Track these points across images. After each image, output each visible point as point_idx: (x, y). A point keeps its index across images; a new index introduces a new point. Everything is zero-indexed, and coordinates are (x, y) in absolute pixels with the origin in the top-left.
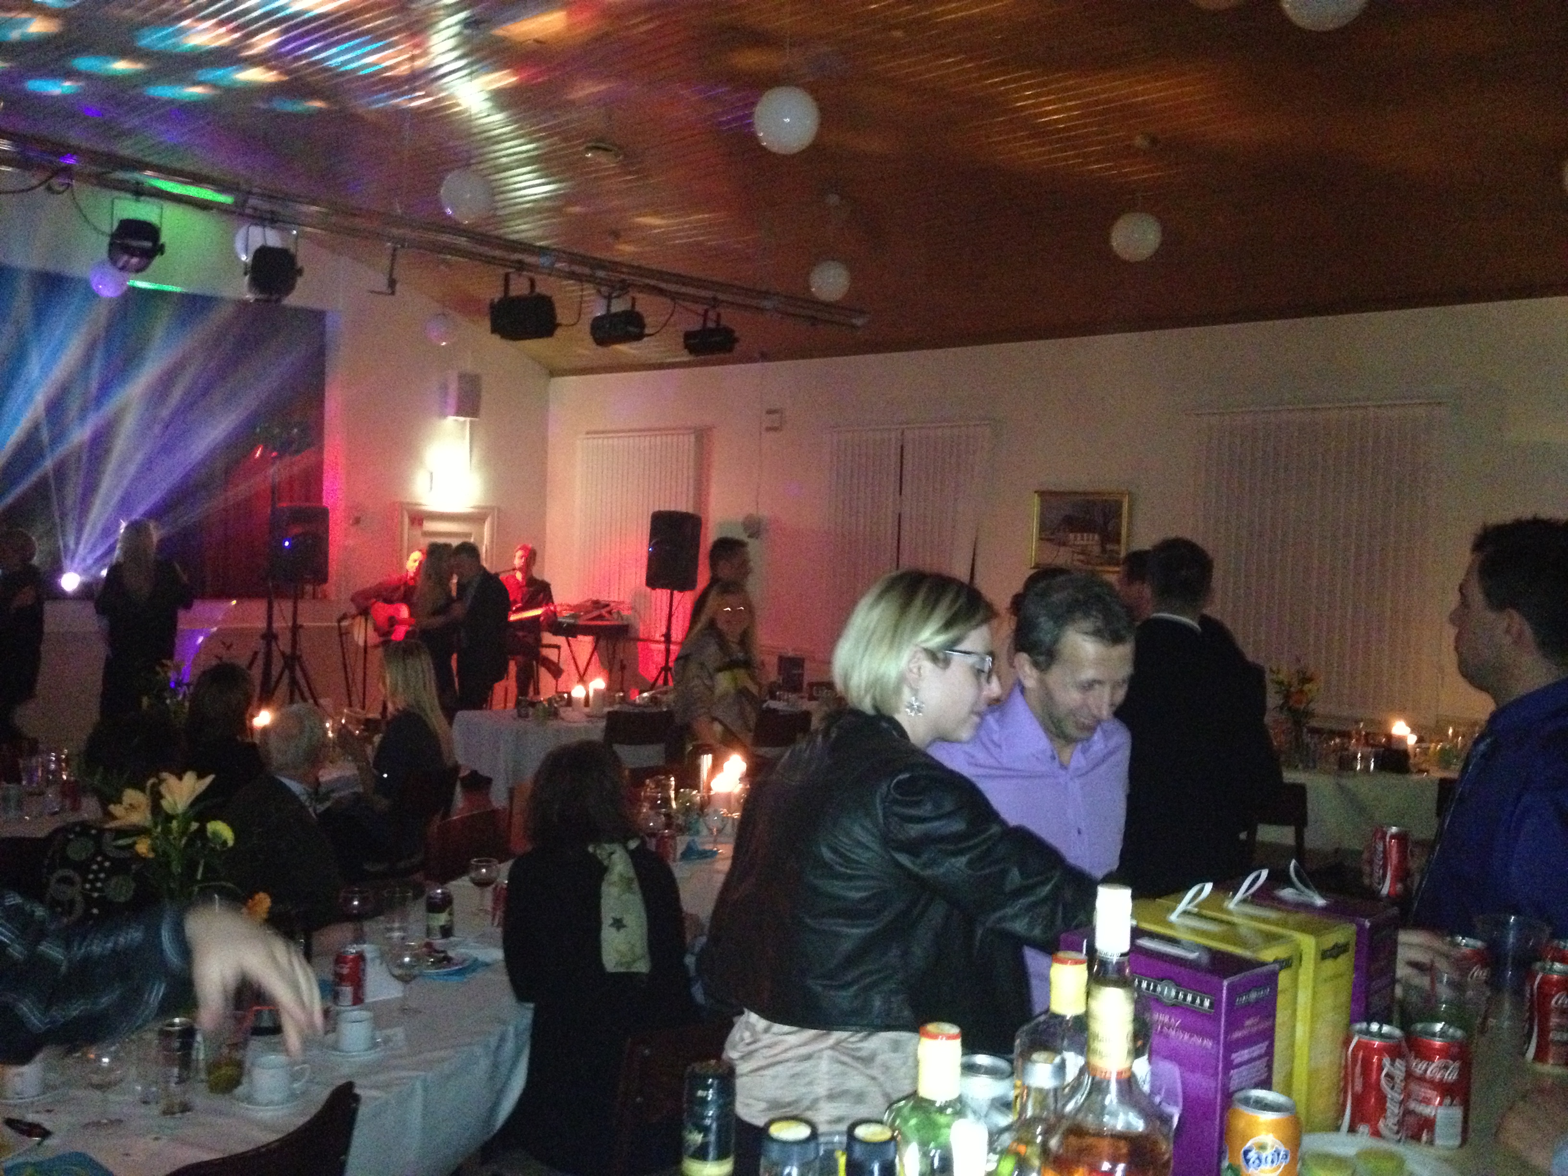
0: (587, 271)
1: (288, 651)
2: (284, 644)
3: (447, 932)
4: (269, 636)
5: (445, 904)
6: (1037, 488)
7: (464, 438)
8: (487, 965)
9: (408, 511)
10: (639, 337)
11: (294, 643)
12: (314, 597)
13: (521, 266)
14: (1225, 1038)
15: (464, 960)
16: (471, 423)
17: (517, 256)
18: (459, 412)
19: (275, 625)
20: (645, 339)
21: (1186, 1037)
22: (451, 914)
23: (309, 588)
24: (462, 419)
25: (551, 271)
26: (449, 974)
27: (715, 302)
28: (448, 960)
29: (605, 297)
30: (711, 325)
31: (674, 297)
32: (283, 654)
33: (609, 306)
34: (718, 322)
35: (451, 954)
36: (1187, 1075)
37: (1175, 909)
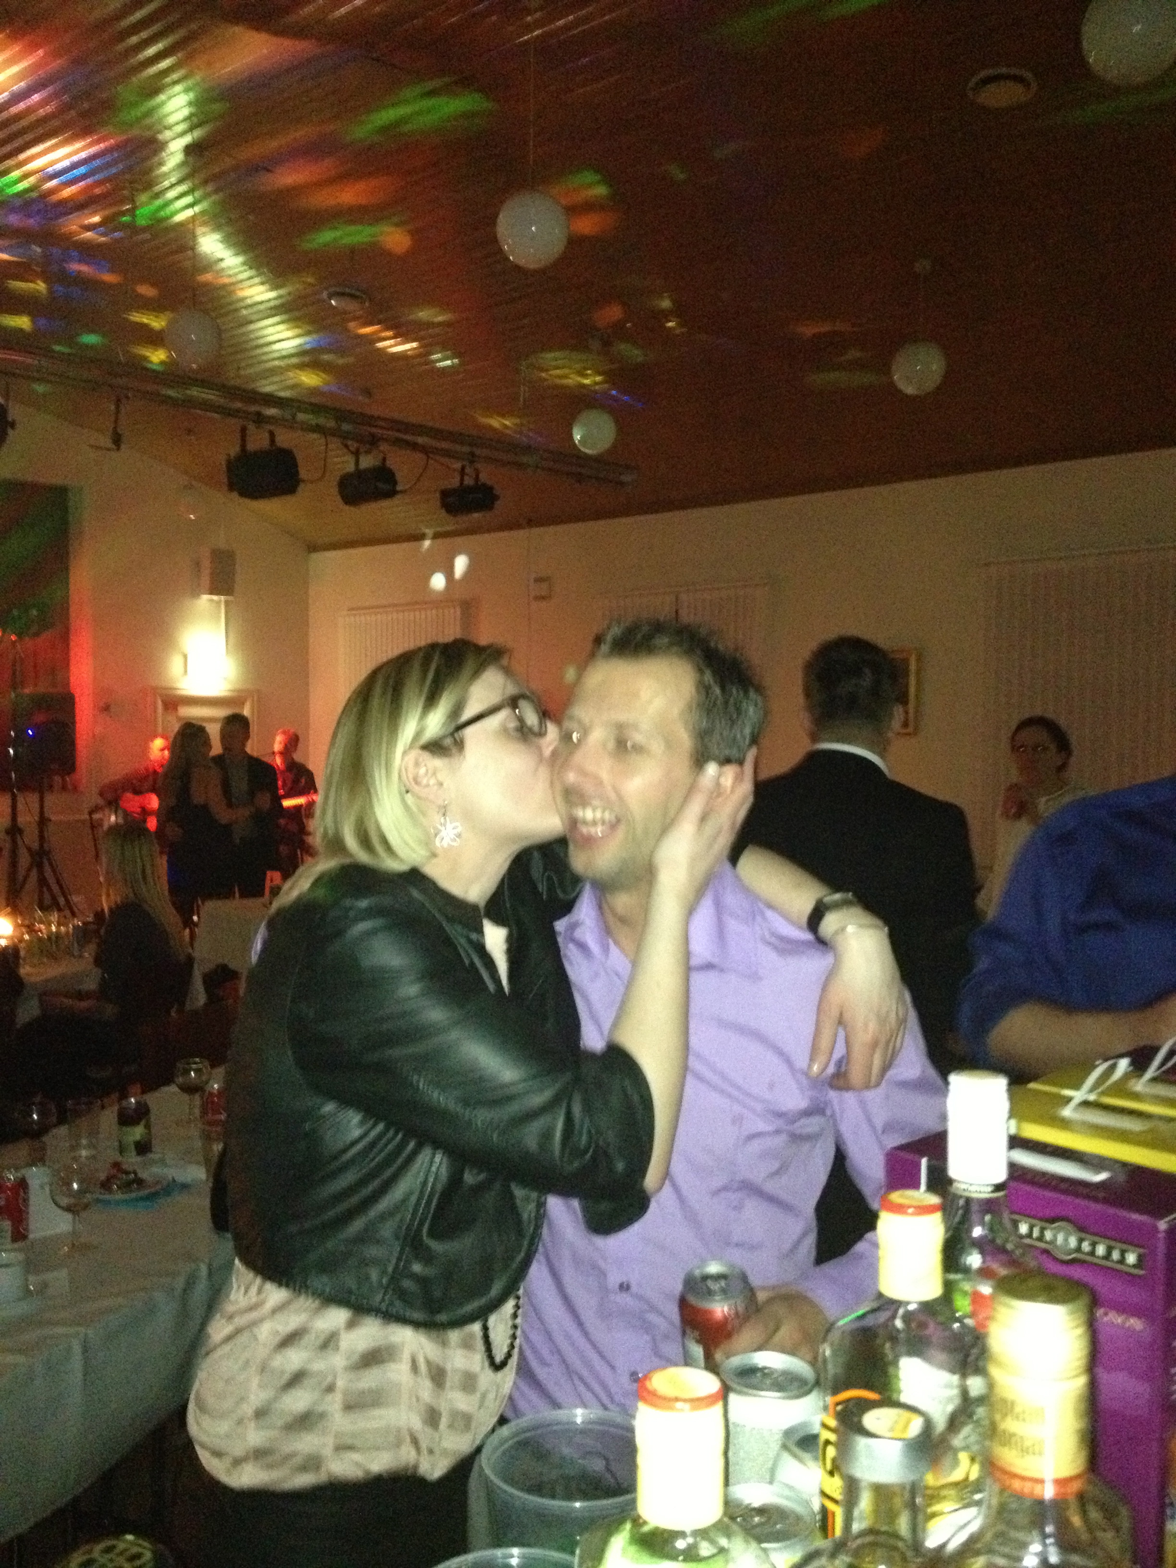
0: (331, 424)
1: (35, 846)
2: (31, 838)
3: (143, 1148)
4: (14, 831)
5: (141, 1114)
7: (219, 618)
8: (185, 1187)
9: (161, 696)
10: (391, 494)
11: (42, 838)
12: (64, 788)
13: (260, 419)
14: (1164, 1314)
15: (158, 1183)
16: (227, 603)
17: (253, 408)
18: (214, 590)
19: (21, 820)
20: (399, 496)
22: (148, 1126)
23: (57, 779)
24: (215, 598)
25: (291, 424)
26: (137, 1200)
27: (472, 458)
28: (140, 1182)
29: (352, 453)
30: (469, 481)
31: (425, 450)
32: (29, 849)
33: (357, 463)
34: (477, 478)
35: (144, 1175)
37: (1069, 1100)
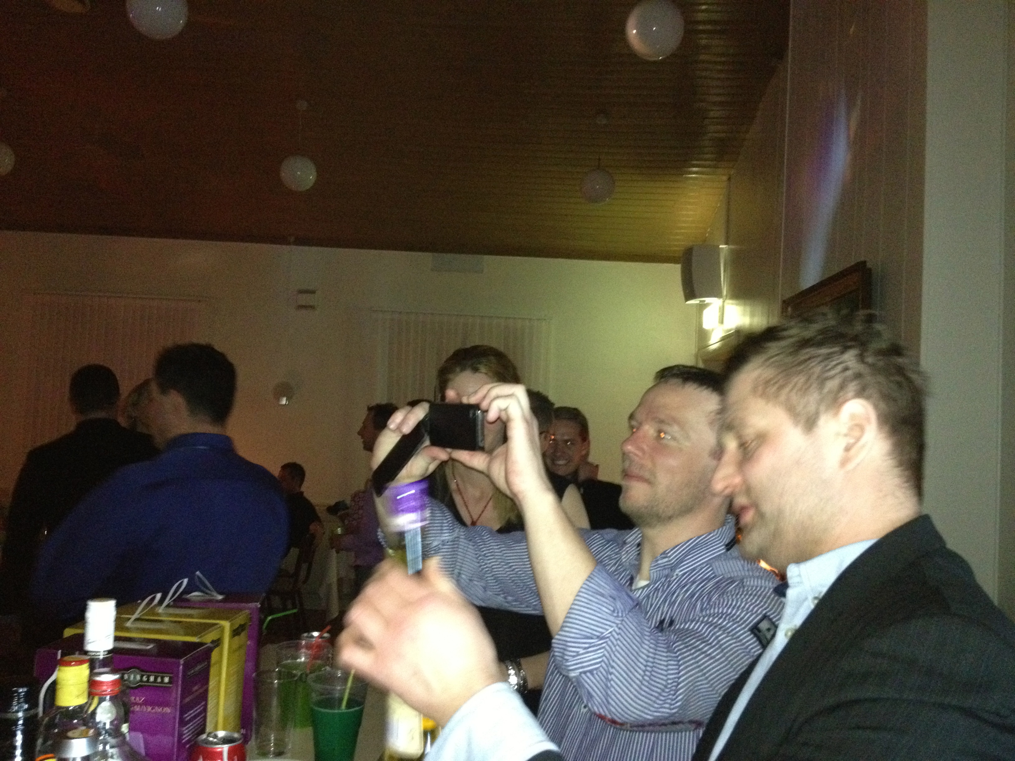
14: (181, 702)
21: (149, 709)
36: (150, 738)
37: (129, 619)
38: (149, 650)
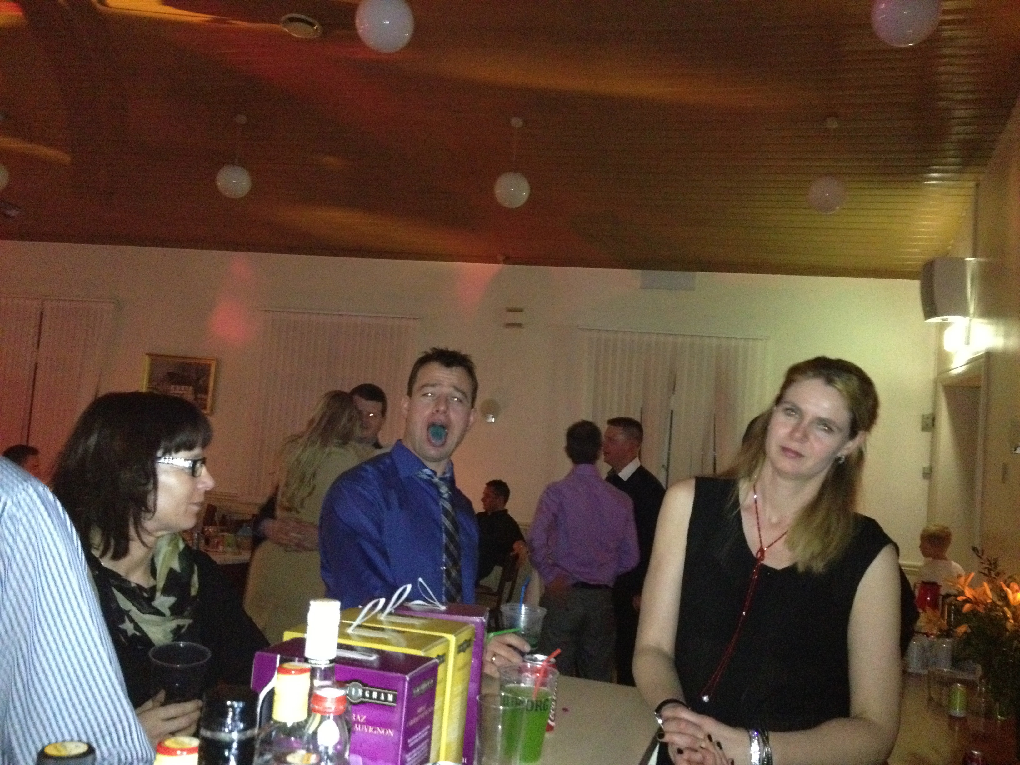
6: (148, 352)
14: (405, 724)
21: (371, 729)
37: (350, 625)
38: (371, 662)
